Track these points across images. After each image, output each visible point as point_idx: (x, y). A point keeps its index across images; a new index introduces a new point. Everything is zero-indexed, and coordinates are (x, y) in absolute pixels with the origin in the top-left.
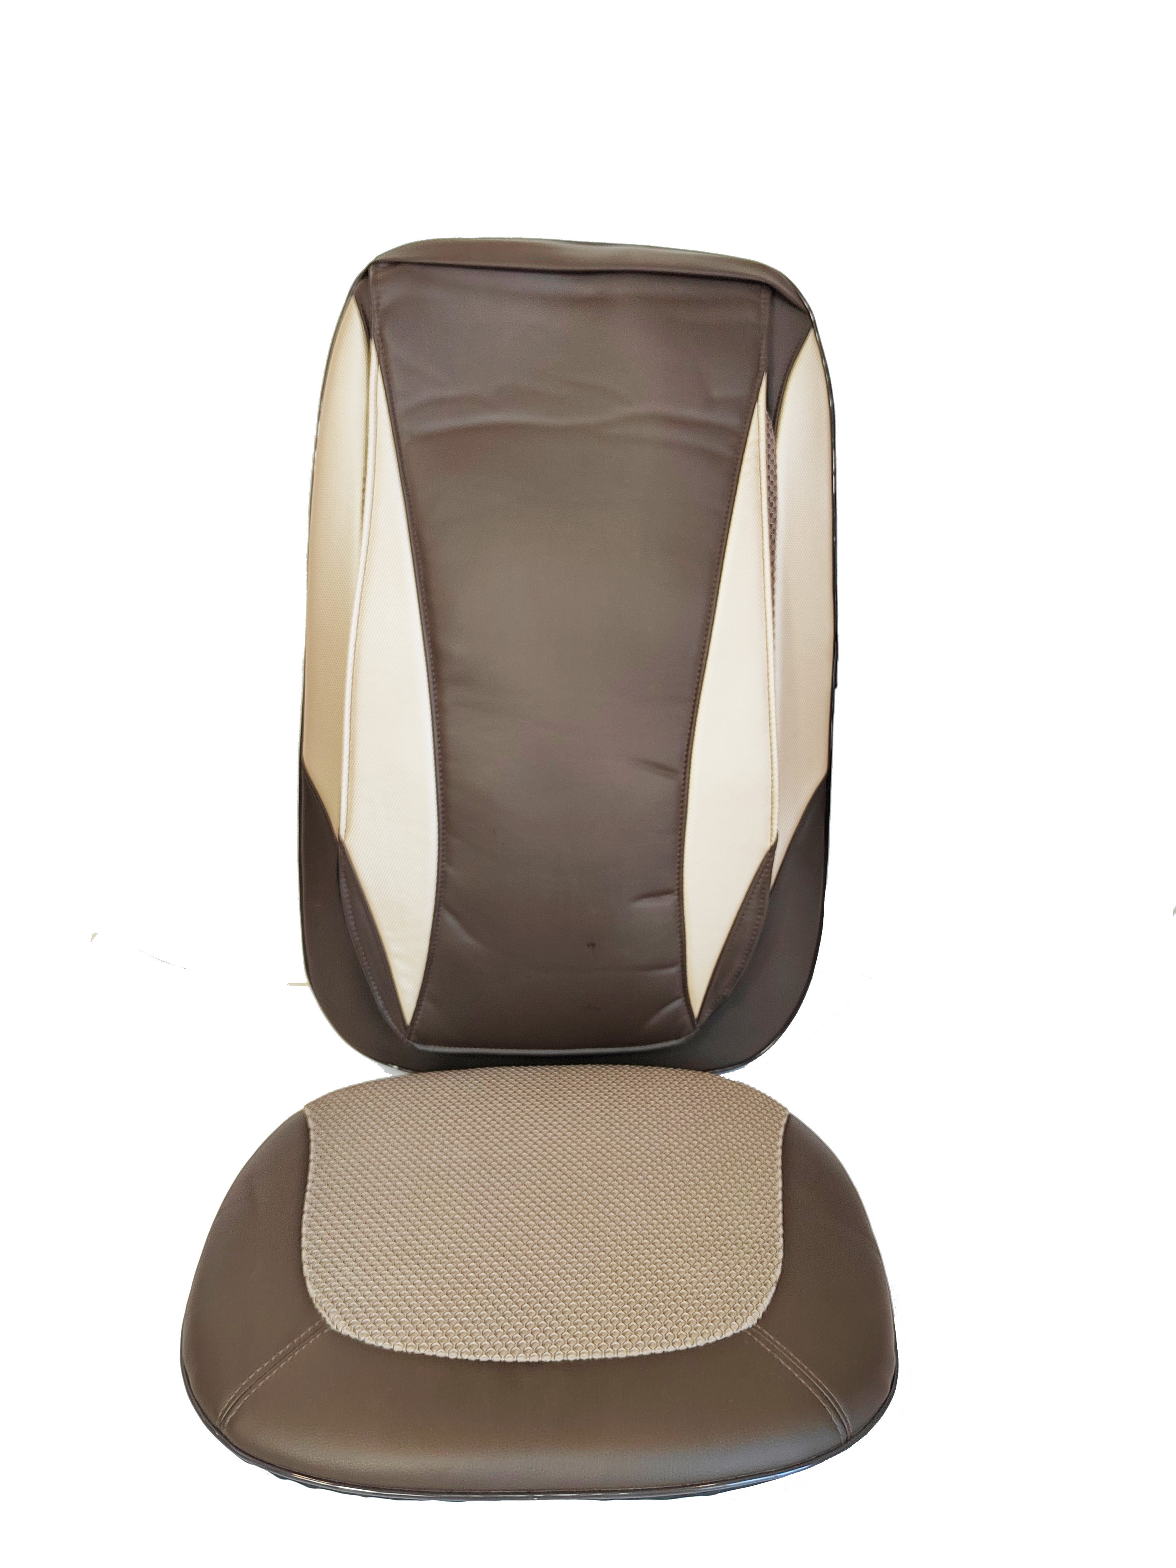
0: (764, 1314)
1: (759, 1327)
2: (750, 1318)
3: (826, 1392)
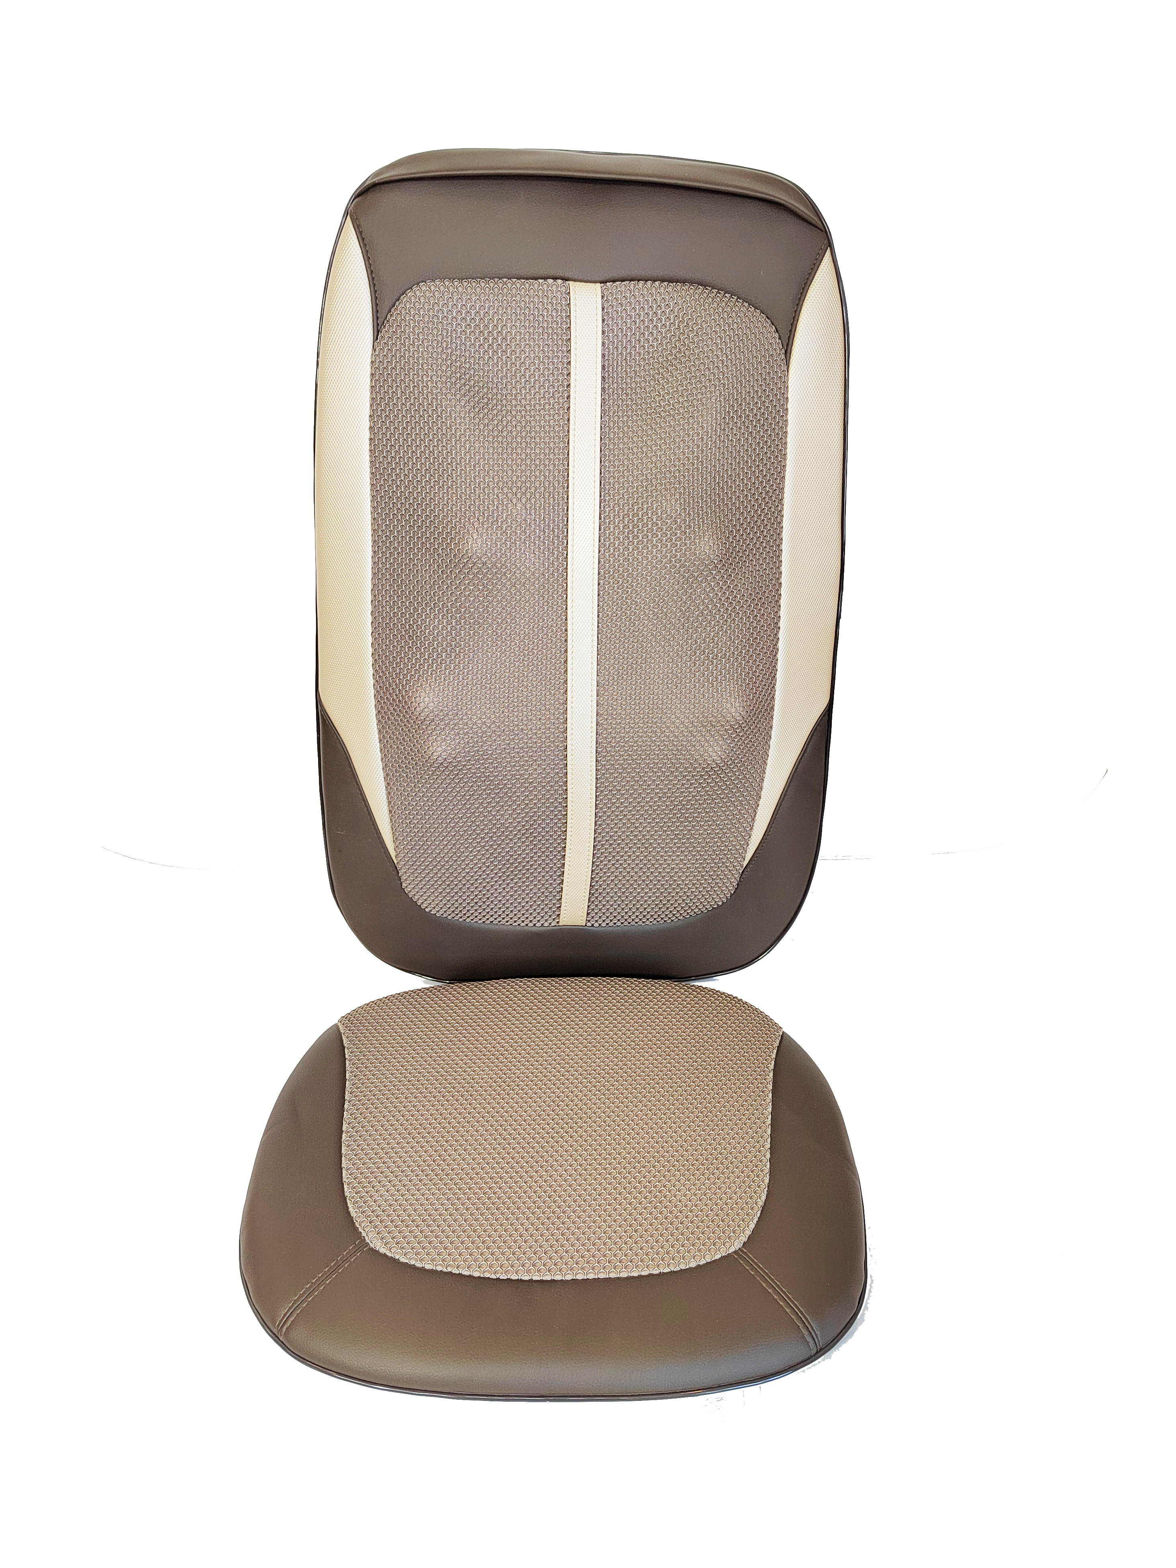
0: (749, 1237)
1: (745, 1250)
2: (737, 1241)
3: (801, 1312)
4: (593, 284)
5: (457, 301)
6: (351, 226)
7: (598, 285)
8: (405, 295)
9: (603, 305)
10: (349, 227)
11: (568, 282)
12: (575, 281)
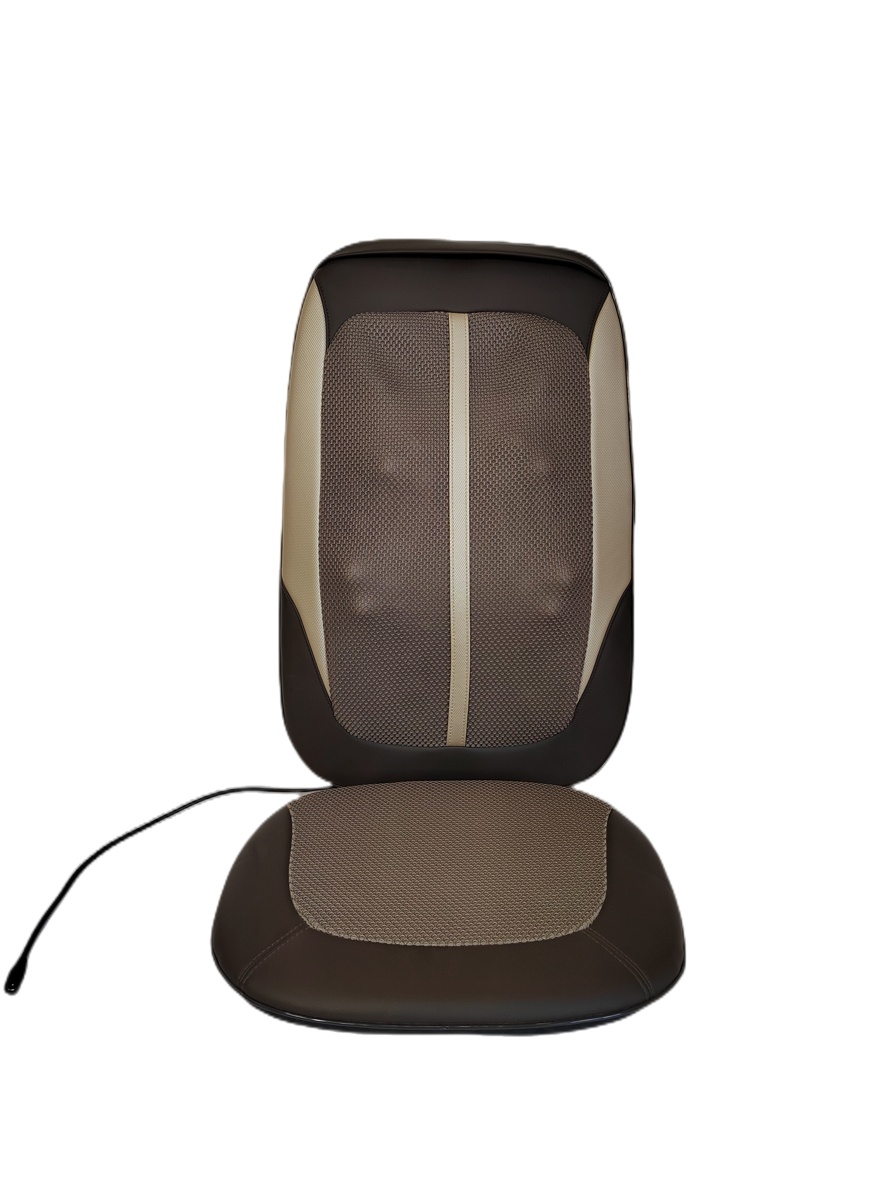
0: (594, 921)
1: (591, 929)
2: (585, 924)
4: (463, 314)
5: (379, 324)
6: (315, 284)
7: (466, 314)
8: (347, 321)
9: (469, 325)
10: (314, 284)
11: (448, 313)
12: (452, 312)
